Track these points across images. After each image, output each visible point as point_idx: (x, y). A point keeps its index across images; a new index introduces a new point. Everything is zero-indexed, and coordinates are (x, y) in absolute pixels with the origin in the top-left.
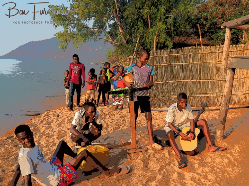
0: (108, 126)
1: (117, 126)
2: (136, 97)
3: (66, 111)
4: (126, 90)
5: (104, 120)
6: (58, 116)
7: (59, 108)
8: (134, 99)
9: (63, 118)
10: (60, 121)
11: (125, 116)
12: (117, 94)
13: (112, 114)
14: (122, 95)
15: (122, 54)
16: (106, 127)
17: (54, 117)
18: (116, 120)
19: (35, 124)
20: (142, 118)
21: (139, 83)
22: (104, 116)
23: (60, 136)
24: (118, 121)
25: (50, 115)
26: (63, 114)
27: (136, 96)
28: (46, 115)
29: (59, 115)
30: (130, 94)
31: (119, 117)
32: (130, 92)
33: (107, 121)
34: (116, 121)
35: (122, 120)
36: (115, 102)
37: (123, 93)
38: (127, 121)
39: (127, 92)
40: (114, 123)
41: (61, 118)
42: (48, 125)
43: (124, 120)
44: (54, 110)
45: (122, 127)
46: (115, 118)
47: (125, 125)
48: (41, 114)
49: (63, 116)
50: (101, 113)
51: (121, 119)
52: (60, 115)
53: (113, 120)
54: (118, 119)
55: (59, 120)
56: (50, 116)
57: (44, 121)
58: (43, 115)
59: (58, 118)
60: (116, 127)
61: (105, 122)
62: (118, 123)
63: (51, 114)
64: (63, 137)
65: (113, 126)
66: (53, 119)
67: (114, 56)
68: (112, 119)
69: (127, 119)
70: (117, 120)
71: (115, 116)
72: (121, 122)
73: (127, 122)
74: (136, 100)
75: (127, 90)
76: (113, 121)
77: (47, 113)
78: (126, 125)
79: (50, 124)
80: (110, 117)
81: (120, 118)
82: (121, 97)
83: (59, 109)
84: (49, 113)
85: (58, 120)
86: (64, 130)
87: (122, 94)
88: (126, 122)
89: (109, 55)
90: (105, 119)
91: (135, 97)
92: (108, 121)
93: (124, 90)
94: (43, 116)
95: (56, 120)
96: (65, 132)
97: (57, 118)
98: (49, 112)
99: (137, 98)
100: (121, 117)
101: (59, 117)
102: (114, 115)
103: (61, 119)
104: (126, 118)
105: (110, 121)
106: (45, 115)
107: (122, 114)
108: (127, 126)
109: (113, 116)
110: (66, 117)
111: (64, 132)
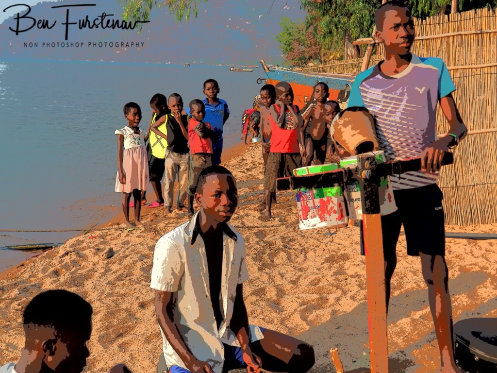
0: (281, 292)
1: (316, 296)
2: (390, 197)
3: (138, 237)
4: (349, 172)
5: (267, 270)
6: (111, 254)
7: (118, 224)
8: (382, 207)
9: (128, 261)
10: (116, 271)
11: (345, 257)
12: (315, 188)
13: (297, 246)
14: (332, 192)
15: (330, 32)
16: (275, 298)
17: (96, 259)
18: (313, 273)
19: (33, 283)
20: (408, 265)
21: (398, 140)
22: (269, 255)
23: (111, 330)
24: (320, 276)
25: (84, 249)
26: (129, 245)
27: (389, 195)
28: (72, 249)
29: (114, 249)
30: (365, 188)
31: (324, 258)
32: (366, 180)
33: (279, 276)
34: (313, 277)
35: (335, 274)
36: (306, 219)
37: (336, 185)
38: (352, 276)
39: (354, 177)
40: (304, 283)
41: (120, 260)
42: (75, 288)
43: (341, 272)
44: (97, 233)
45: (333, 301)
46: (309, 263)
47: (344, 293)
48: (56, 246)
49: (127, 253)
50: (258, 243)
51: (330, 268)
52: (118, 251)
53: (301, 270)
54: (319, 270)
55: (114, 267)
56: (84, 252)
57: (64, 270)
58: (60, 248)
59: (110, 260)
60: (313, 300)
61: (271, 278)
62: (321, 285)
63: (89, 247)
64: (120, 335)
65: (300, 295)
66: (94, 265)
67: (306, 42)
68: (295, 268)
69: (351, 268)
70: (316, 271)
71: (309, 255)
72: (331, 279)
73: (354, 280)
74: (389, 207)
75: (354, 172)
76: (300, 273)
77: (73, 241)
78: (350, 294)
79: (82, 285)
80: (289, 259)
81: (326, 265)
82: (329, 200)
83: (116, 227)
84: (83, 242)
85: (107, 270)
86: (126, 310)
87: (332, 186)
88: (348, 281)
89: (287, 37)
90: (273, 265)
91: (386, 197)
92: (282, 275)
93: (341, 173)
94: (62, 252)
95: (103, 271)
96: (131, 314)
97: (105, 262)
98: (81, 238)
99: (393, 198)
100: (331, 260)
101: (115, 256)
102: (305, 251)
103: (120, 264)
104: (347, 264)
105: (291, 274)
106: (68, 249)
107: (332, 247)
108: (353, 298)
109: (302, 256)
110: (135, 257)
111: (125, 315)
